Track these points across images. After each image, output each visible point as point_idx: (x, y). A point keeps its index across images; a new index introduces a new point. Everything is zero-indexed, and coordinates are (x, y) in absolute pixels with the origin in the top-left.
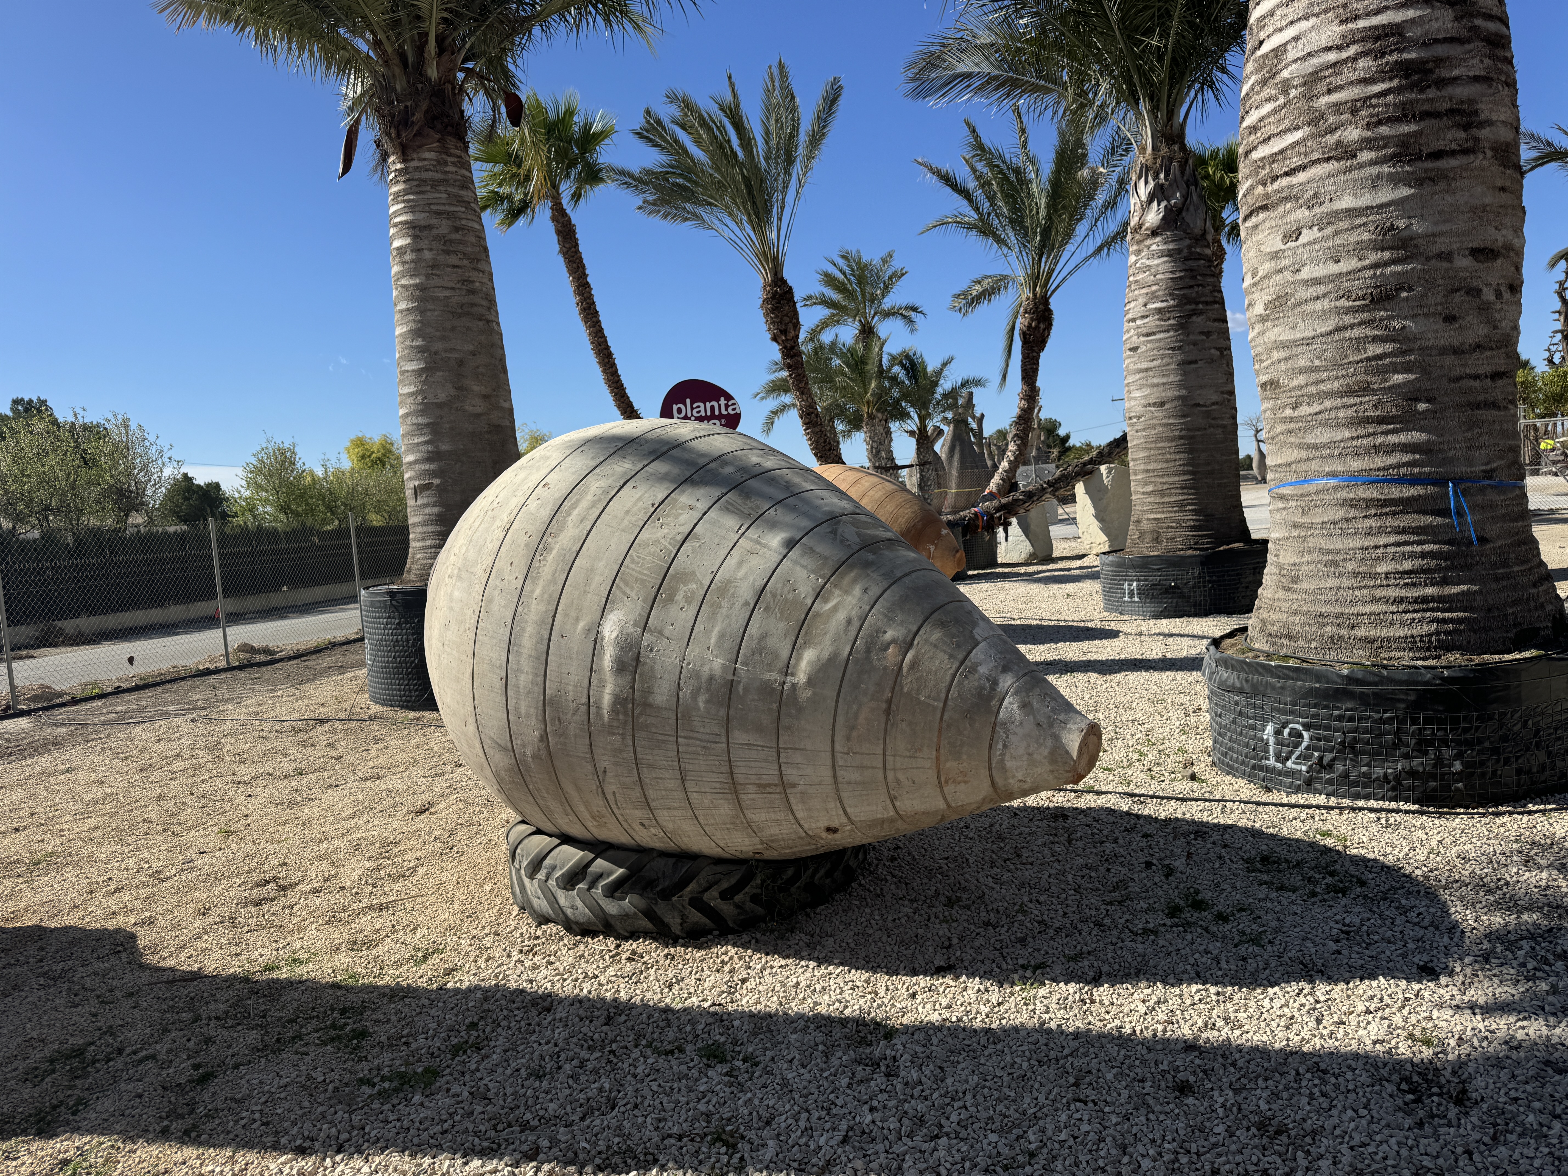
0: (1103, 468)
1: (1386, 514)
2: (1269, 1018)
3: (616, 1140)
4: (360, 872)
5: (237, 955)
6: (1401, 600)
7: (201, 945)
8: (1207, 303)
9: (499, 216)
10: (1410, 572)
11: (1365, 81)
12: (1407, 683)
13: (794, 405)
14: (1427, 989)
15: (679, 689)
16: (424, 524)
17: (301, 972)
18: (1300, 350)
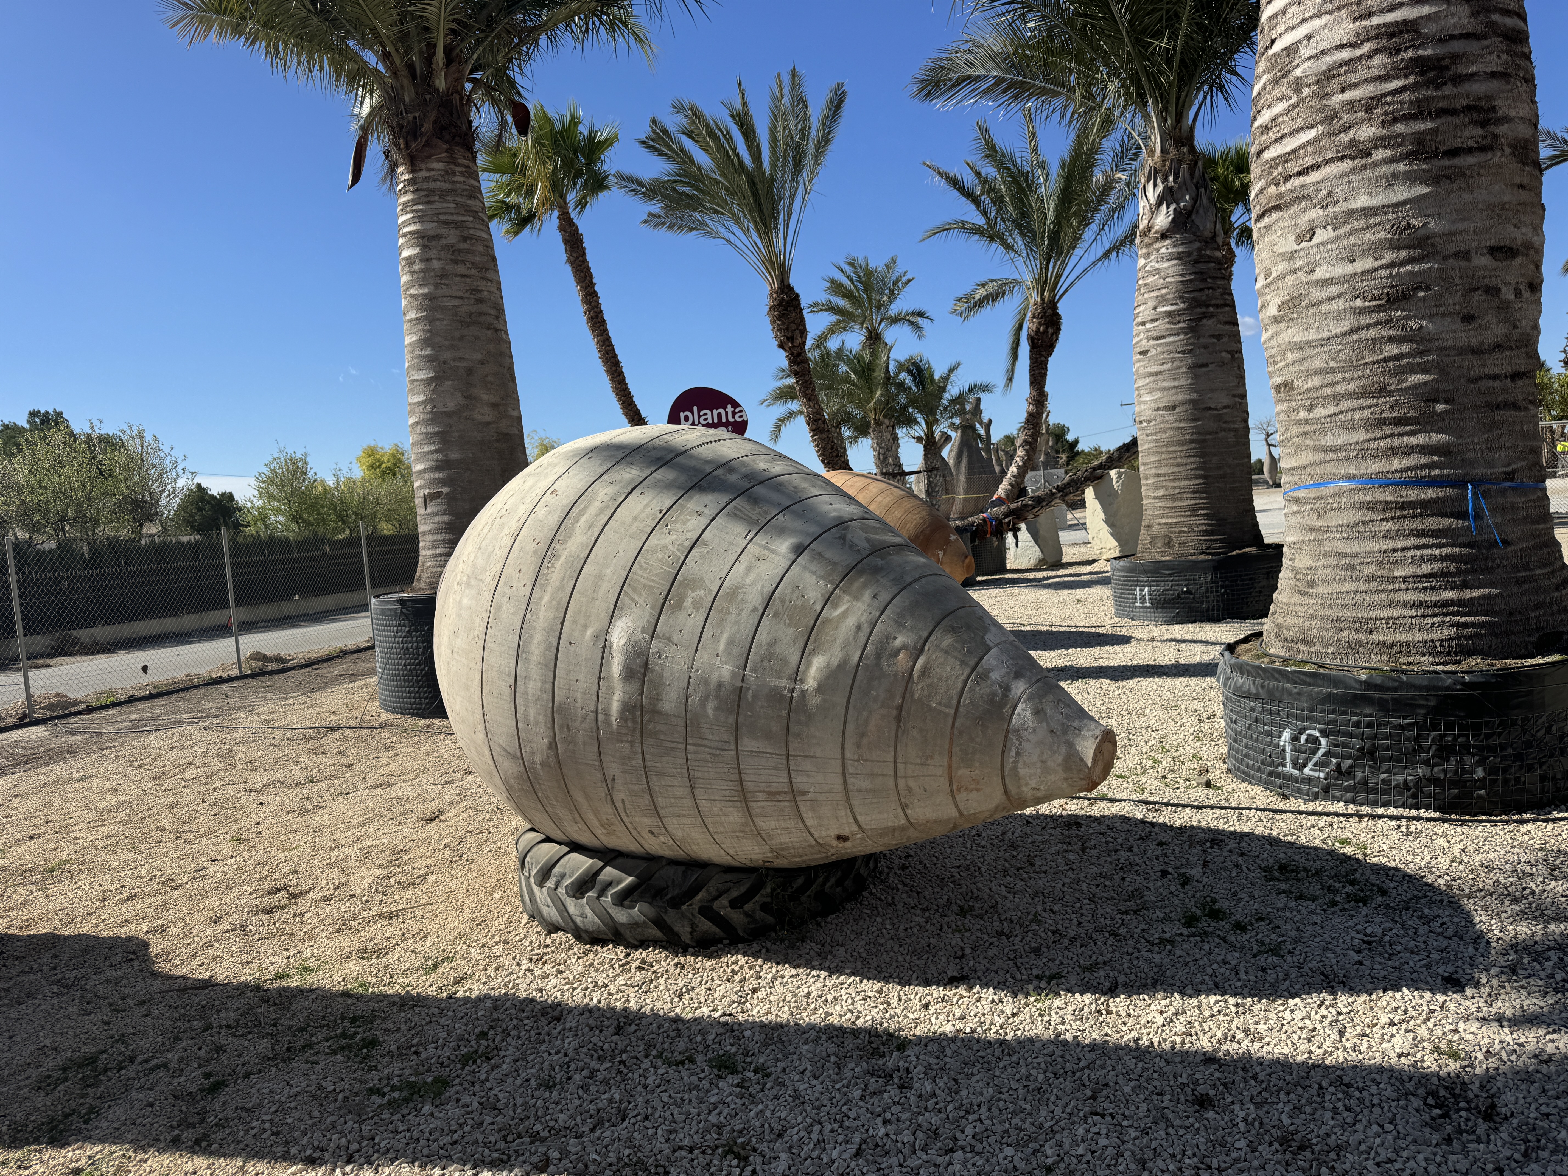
0: (1113, 473)
1: (1405, 517)
2: (1290, 1030)
3: (627, 1152)
4: (370, 879)
5: (248, 963)
6: (1420, 604)
7: (213, 953)
8: (1217, 306)
9: (506, 226)
10: (1429, 576)
11: (1380, 79)
12: (1427, 688)
13: (801, 412)
14: (1452, 1001)
15: (687, 696)
16: (433, 532)
17: (312, 980)
18: (1315, 351)
